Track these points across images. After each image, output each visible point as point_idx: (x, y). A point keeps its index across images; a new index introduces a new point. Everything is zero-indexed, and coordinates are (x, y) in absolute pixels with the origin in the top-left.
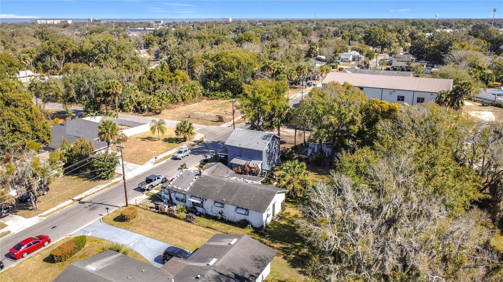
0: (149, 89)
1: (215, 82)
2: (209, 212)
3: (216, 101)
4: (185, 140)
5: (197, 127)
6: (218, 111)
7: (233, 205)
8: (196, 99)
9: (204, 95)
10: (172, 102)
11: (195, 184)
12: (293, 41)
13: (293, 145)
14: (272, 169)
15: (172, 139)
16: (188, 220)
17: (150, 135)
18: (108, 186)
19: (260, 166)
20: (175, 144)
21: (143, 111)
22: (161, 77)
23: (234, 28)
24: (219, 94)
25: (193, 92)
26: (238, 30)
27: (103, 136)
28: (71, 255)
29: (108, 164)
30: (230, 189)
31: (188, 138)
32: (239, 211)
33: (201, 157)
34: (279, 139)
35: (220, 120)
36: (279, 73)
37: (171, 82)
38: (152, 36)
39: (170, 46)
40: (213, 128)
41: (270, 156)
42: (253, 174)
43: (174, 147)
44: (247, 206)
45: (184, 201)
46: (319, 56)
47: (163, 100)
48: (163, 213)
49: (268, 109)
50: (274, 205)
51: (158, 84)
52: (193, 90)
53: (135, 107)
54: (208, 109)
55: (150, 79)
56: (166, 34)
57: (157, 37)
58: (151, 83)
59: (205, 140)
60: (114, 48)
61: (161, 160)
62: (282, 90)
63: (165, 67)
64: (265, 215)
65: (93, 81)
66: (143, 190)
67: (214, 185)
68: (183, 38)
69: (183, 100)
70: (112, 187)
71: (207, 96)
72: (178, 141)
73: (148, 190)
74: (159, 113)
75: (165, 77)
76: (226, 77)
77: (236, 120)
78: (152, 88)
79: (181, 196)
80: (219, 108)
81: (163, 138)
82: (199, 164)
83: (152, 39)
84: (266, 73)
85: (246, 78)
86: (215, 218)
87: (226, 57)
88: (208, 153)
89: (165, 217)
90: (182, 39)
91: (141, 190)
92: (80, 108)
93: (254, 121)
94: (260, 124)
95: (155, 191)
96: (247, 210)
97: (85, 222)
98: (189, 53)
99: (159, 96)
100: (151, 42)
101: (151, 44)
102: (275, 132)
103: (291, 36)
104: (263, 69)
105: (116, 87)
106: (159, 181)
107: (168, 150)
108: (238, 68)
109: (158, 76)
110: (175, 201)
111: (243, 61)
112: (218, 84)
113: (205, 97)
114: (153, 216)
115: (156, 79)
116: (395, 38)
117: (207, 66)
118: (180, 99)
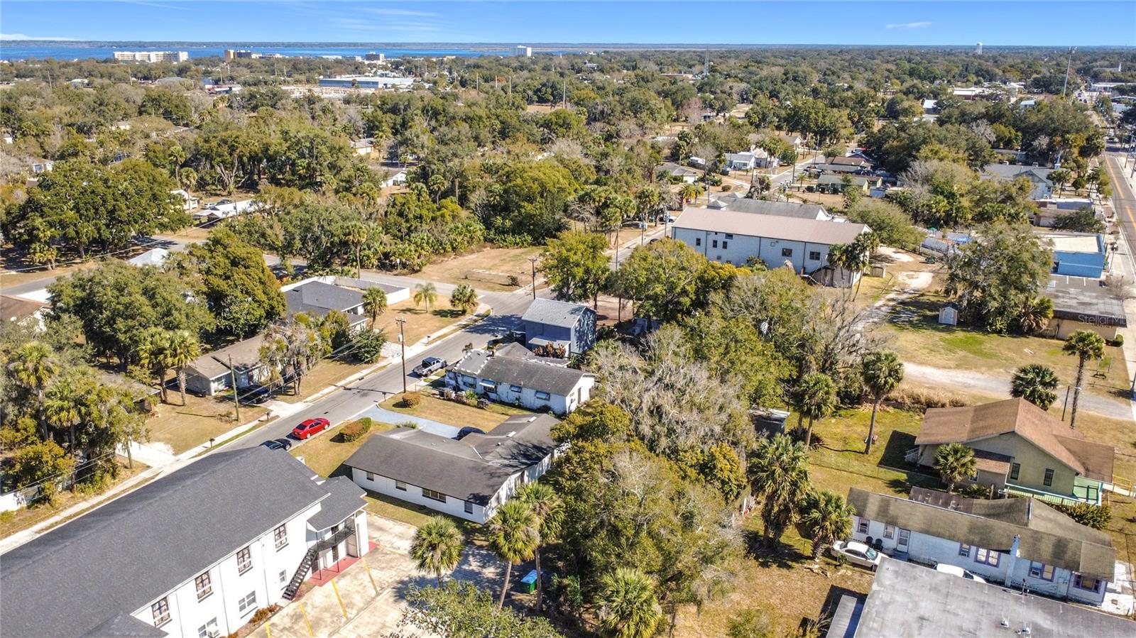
0: (399, 231)
1: (504, 218)
2: (504, 398)
3: (506, 250)
4: (464, 312)
5: (481, 294)
6: (510, 268)
7: (532, 388)
8: (473, 247)
9: (485, 239)
10: (436, 252)
11: (488, 367)
12: (650, 124)
13: (616, 322)
14: (584, 352)
15: (445, 311)
16: (480, 406)
17: (412, 305)
18: (374, 371)
19: (567, 348)
20: (449, 319)
21: (393, 267)
22: (418, 211)
23: (536, 83)
24: (510, 238)
25: (469, 235)
26: (544, 89)
27: (369, 307)
28: (359, 435)
29: (375, 342)
30: (529, 372)
31: (468, 311)
32: (538, 395)
33: (489, 337)
34: (594, 313)
35: (514, 283)
36: (608, 206)
37: (434, 219)
38: (380, 113)
39: (418, 137)
40: (505, 295)
41: (581, 336)
42: (558, 357)
43: (450, 323)
44: (548, 389)
45: (472, 386)
46: (694, 158)
47: (422, 248)
48: (450, 400)
49: (579, 272)
50: (579, 390)
51: (414, 223)
52: (470, 232)
53: (379, 259)
54: (494, 265)
55: (401, 214)
56: (405, 110)
57: (389, 114)
58: (403, 221)
59: (492, 314)
60: (324, 149)
61: (435, 340)
62: (600, 245)
63: (424, 194)
64: (568, 399)
65: (325, 224)
66: (419, 376)
67: (510, 367)
68: (440, 118)
69: (454, 249)
70: (379, 372)
71: (491, 241)
72: (454, 314)
73: (426, 376)
74: (417, 271)
75: (424, 212)
76: (523, 211)
77: (536, 283)
78: (404, 230)
79: (470, 381)
80: (512, 263)
81: (432, 309)
82: (486, 346)
83: (379, 118)
84: (587, 207)
85: (554, 213)
86: (512, 405)
87: (522, 177)
88: (498, 331)
89: (452, 403)
90: (437, 121)
91: (416, 375)
92: (300, 262)
93: (563, 287)
94: (570, 292)
95: (433, 377)
96: (548, 394)
97: (360, 408)
98: (457, 161)
99: (415, 243)
100: (377, 123)
101: (377, 128)
102: (590, 304)
103: (645, 114)
104: (582, 200)
105: (359, 232)
106: (439, 365)
107: (442, 327)
108: (542, 196)
109: (413, 210)
110: (462, 387)
111: (549, 186)
112: (508, 223)
113: (487, 244)
114: (438, 403)
115: (411, 216)
116: (845, 118)
117: (491, 191)
118: (449, 248)
